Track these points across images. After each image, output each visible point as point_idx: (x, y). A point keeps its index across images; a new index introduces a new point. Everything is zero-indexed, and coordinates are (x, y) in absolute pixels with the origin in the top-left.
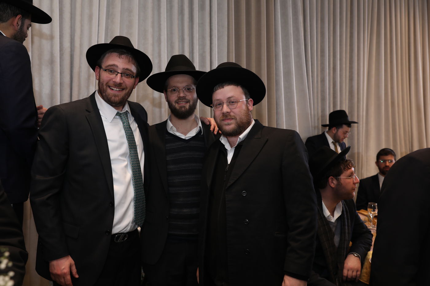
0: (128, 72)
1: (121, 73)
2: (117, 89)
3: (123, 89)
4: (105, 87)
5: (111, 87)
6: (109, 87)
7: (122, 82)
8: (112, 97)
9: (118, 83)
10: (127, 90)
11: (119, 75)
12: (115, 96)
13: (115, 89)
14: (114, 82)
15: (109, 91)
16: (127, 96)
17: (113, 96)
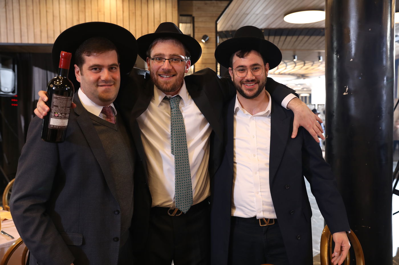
0: (175, 57)
1: (168, 59)
2: (168, 76)
3: (174, 75)
4: (156, 76)
5: (161, 75)
6: (160, 75)
7: (171, 68)
9: (167, 70)
10: (178, 75)
11: (167, 61)
12: (167, 83)
13: (165, 76)
14: (163, 69)
15: (160, 79)
16: (178, 82)
17: (164, 84)
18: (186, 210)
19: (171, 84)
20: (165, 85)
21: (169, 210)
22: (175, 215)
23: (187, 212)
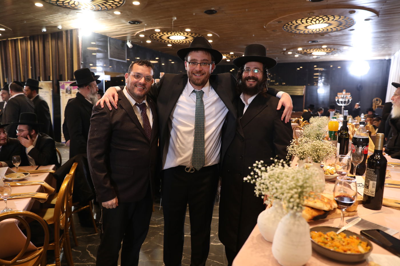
0: (205, 61)
1: (200, 63)
2: (199, 75)
3: (203, 74)
4: (191, 74)
6: (194, 74)
7: (201, 69)
8: (196, 81)
9: (198, 71)
10: (206, 74)
11: (199, 65)
12: (198, 80)
13: (198, 75)
14: (196, 70)
15: (194, 77)
16: (206, 79)
18: (199, 168)
19: (201, 80)
20: (197, 81)
21: (186, 168)
22: (190, 172)
23: (199, 170)
